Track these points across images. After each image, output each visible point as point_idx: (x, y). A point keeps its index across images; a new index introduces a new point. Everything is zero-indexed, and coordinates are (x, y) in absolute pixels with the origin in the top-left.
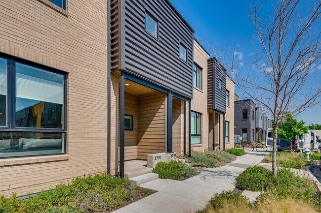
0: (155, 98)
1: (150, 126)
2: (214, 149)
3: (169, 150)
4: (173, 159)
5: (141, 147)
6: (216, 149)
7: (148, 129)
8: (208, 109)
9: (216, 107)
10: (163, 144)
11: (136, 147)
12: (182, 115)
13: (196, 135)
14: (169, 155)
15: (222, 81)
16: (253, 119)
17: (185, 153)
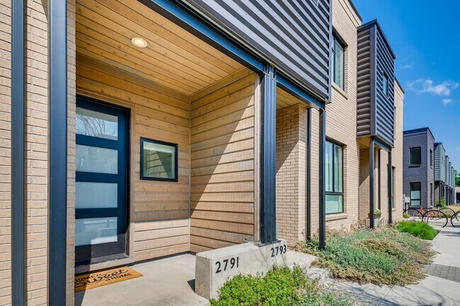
0: (229, 95)
1: (218, 169)
2: (372, 226)
3: (267, 234)
4: (278, 260)
5: (199, 223)
6: (376, 225)
7: (213, 179)
8: (359, 138)
9: (377, 132)
10: (249, 219)
11: (187, 222)
12: (301, 145)
13: (333, 193)
14: (267, 249)
15: (387, 78)
16: (431, 165)
17: (308, 238)
